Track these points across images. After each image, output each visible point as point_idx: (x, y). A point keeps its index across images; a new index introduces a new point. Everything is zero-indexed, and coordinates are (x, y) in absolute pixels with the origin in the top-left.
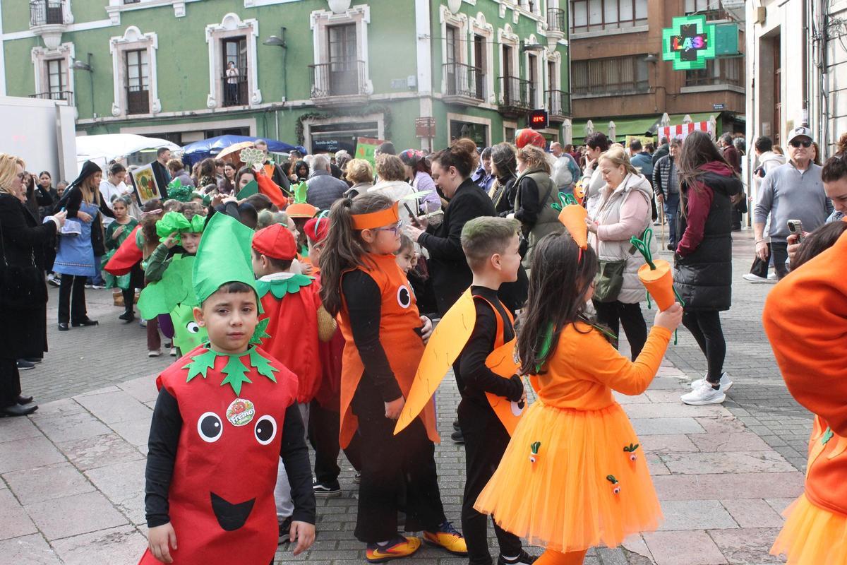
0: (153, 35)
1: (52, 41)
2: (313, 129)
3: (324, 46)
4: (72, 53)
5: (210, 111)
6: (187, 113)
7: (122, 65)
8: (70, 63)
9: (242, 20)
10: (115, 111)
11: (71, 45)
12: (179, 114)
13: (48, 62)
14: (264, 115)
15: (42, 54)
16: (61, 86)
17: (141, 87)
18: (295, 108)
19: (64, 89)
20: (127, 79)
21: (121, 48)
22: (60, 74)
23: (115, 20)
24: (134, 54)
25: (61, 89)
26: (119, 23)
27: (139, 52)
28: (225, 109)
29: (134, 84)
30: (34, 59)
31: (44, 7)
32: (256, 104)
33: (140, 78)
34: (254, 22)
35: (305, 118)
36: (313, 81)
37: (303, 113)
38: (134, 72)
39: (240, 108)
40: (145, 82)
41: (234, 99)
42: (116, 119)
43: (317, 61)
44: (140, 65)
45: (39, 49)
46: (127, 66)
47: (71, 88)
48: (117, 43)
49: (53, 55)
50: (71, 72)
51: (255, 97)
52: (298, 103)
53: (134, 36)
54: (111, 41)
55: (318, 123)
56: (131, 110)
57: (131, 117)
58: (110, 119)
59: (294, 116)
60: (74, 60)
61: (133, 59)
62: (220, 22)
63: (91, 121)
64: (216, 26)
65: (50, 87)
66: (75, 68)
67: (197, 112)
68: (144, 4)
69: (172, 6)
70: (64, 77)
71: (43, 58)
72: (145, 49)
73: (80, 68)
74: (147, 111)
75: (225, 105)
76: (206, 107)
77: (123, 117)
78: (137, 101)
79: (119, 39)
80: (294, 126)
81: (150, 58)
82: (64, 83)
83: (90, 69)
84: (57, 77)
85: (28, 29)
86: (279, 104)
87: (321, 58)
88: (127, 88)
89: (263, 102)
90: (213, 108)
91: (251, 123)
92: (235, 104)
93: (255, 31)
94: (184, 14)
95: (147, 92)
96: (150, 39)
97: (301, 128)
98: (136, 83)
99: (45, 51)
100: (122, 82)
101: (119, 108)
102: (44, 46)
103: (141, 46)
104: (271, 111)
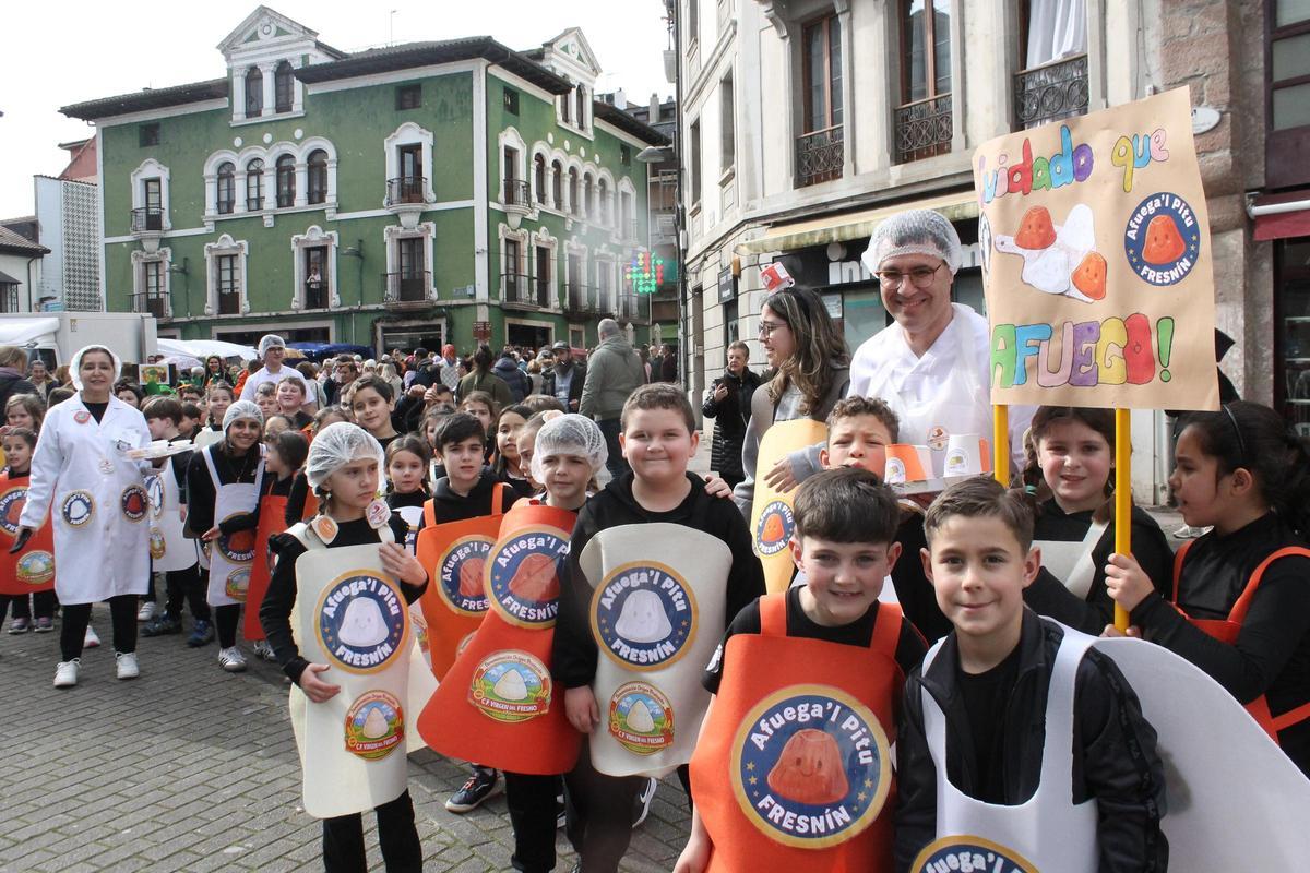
0: (244, 243)
1: (151, 246)
2: (385, 330)
3: (396, 257)
4: (169, 258)
5: (294, 313)
6: (274, 314)
7: (215, 269)
8: (167, 266)
9: (324, 231)
10: (208, 311)
11: (168, 250)
12: (266, 314)
13: (146, 265)
14: (342, 318)
15: (142, 257)
16: (158, 287)
17: (232, 289)
18: (371, 311)
19: (161, 290)
20: (220, 282)
21: (214, 254)
22: (158, 276)
23: (209, 228)
24: (226, 259)
25: (158, 290)
26: (213, 231)
27: (232, 257)
28: (307, 311)
29: (226, 285)
30: (133, 261)
31: (144, 215)
32: (335, 307)
33: (232, 281)
34: (335, 234)
35: (378, 321)
36: (385, 287)
37: (376, 316)
38: (226, 276)
39: (321, 310)
40: (236, 285)
41: (315, 301)
42: (209, 318)
43: (389, 271)
44: (232, 269)
45: (138, 252)
46: (220, 270)
47: (168, 289)
48: (210, 249)
49: (152, 258)
50: (168, 274)
51: (334, 300)
52: (372, 307)
53: (227, 242)
54: (206, 247)
55: (389, 325)
56: (222, 310)
57: (222, 316)
58: (203, 318)
59: (368, 319)
60: (171, 263)
61: (226, 264)
62: (304, 233)
63: (185, 319)
64: (301, 237)
65: (147, 288)
66: (171, 271)
67: (283, 313)
68: (238, 215)
69: (262, 217)
70: (161, 278)
71: (142, 260)
72: (237, 255)
73: (176, 271)
74: (237, 312)
75: (307, 308)
76: (290, 309)
77: (215, 316)
78: (228, 302)
79: (213, 245)
80: (367, 327)
81: (242, 263)
82: (161, 284)
83: (187, 273)
84: (154, 279)
85: (128, 233)
86: (356, 307)
87: (393, 267)
88: (220, 290)
89: (341, 306)
90: (297, 310)
91: (331, 325)
92: (317, 307)
93: (336, 242)
94: (272, 225)
95: (237, 294)
96: (241, 246)
97: (374, 330)
98: (228, 285)
99: (144, 254)
100: (214, 284)
101: (211, 308)
102: (143, 250)
103: (234, 252)
104: (348, 314)
